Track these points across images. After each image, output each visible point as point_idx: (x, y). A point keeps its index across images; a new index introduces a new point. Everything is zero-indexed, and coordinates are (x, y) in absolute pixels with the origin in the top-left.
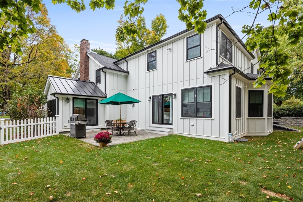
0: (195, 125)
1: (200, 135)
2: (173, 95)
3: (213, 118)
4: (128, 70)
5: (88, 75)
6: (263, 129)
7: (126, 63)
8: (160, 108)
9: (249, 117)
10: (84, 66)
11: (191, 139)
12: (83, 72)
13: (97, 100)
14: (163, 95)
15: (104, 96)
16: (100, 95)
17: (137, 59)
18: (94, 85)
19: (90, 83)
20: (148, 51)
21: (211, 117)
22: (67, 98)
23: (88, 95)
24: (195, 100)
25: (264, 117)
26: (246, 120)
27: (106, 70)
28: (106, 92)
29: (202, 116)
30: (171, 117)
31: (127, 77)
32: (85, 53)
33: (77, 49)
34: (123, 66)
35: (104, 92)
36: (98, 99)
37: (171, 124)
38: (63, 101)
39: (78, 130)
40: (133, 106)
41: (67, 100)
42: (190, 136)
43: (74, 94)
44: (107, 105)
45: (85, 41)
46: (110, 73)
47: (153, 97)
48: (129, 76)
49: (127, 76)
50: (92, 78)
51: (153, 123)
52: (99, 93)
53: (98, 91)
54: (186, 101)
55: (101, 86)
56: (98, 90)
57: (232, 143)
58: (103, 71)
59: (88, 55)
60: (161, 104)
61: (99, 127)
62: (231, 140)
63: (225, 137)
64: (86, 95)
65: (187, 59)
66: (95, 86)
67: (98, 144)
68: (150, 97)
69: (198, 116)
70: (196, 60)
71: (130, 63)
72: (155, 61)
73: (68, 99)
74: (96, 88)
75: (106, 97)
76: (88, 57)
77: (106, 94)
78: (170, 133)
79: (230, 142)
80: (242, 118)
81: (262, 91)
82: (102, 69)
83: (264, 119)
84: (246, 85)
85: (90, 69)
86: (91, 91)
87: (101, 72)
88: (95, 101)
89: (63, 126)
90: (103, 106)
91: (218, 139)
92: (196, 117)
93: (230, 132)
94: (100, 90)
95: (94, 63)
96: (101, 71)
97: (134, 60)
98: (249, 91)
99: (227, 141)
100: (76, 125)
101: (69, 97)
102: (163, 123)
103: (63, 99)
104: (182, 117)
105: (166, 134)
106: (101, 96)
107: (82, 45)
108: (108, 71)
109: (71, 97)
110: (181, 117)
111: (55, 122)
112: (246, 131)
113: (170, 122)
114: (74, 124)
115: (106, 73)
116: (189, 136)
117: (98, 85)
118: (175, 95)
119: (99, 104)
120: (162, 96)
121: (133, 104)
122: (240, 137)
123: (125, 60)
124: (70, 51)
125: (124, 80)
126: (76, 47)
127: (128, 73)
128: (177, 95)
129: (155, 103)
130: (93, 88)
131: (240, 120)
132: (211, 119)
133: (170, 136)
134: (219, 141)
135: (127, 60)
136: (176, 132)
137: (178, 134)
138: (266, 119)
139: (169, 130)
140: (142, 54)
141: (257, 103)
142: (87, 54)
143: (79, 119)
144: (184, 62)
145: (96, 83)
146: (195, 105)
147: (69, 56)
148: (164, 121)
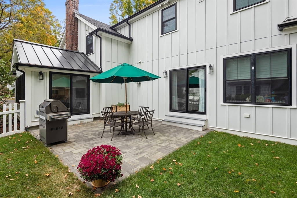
0: (253, 116)
2: (207, 69)
4: (131, 36)
5: (77, 44)
7: (128, 27)
10: (70, 31)
12: (70, 39)
13: (88, 76)
14: (188, 69)
15: (99, 71)
16: (92, 69)
17: (145, 20)
18: (84, 56)
19: (79, 54)
20: (162, 6)
22: (39, 73)
23: (75, 68)
24: (253, 75)
27: (101, 34)
28: (101, 65)
31: (129, 46)
32: (72, 13)
34: (124, 32)
35: (98, 65)
36: (90, 75)
37: (204, 113)
38: (33, 77)
39: (52, 129)
40: (139, 85)
41: (40, 76)
42: (244, 135)
43: (52, 66)
44: (103, 84)
46: (107, 39)
47: (171, 71)
48: (132, 44)
49: (129, 44)
50: (82, 47)
51: (171, 110)
52: (91, 66)
53: (90, 65)
55: (94, 58)
56: (90, 63)
58: (96, 35)
59: (77, 16)
61: (92, 116)
64: (71, 68)
65: (235, 9)
66: (85, 58)
70: (254, 7)
71: (134, 27)
72: (175, 19)
73: (41, 74)
74: (87, 60)
75: (101, 72)
76: (77, 19)
77: (101, 69)
78: (204, 128)
82: (96, 31)
85: (79, 36)
86: (81, 64)
87: (94, 37)
88: (85, 78)
89: (33, 118)
90: (97, 86)
94: (92, 62)
95: (84, 25)
96: (95, 35)
97: (140, 22)
101: (43, 70)
102: (187, 111)
103: (32, 74)
104: (225, 102)
105: (200, 130)
106: (95, 70)
107: (68, 3)
108: (104, 34)
109: (47, 71)
110: (222, 103)
111: (18, 111)
113: (201, 110)
114: (44, 118)
115: (101, 38)
118: (211, 67)
119: (91, 81)
120: (186, 70)
121: (139, 82)
123: (127, 23)
124: (59, 25)
125: (125, 50)
127: (131, 39)
128: (214, 68)
129: (174, 78)
130: (83, 60)
132: (290, 108)
135: (130, 22)
136: (213, 126)
139: (203, 123)
140: (153, 11)
142: (75, 15)
143: (54, 109)
144: (229, 15)
145: (88, 53)
146: (253, 84)
147: (58, 31)
148: (190, 108)
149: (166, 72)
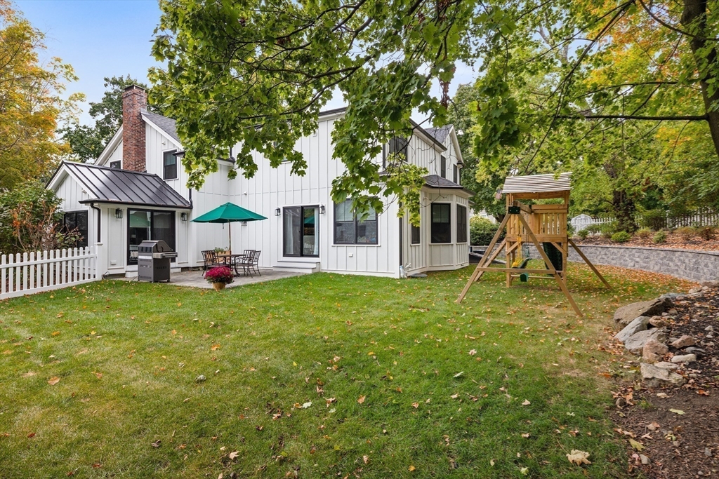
0: (354, 256)
1: (361, 271)
2: (320, 209)
3: (379, 245)
5: (144, 160)
6: (451, 260)
8: (298, 229)
9: (432, 242)
11: (348, 276)
13: (173, 213)
14: (302, 207)
15: (188, 206)
16: (179, 204)
19: (149, 178)
21: (377, 244)
23: (147, 202)
24: (355, 217)
25: (452, 243)
26: (428, 247)
28: (190, 197)
29: (365, 242)
30: (316, 246)
32: (136, 114)
33: (60, 69)
35: (187, 199)
36: (175, 211)
37: (318, 256)
38: (110, 214)
39: (157, 268)
40: (244, 225)
41: (117, 213)
42: (348, 273)
43: (132, 202)
45: (138, 90)
47: (285, 209)
49: (230, 166)
50: (154, 166)
51: (285, 255)
52: (177, 199)
53: (172, 196)
54: (341, 219)
56: (173, 192)
57: (404, 278)
59: (144, 118)
60: (300, 219)
61: (177, 266)
62: (402, 275)
63: (395, 272)
64: (153, 203)
66: (163, 185)
67: (212, 286)
68: (278, 210)
69: (358, 241)
73: (117, 211)
75: (191, 208)
76: (144, 123)
77: (191, 202)
78: (316, 271)
79: (401, 278)
80: (420, 244)
81: (449, 205)
83: (452, 245)
84: (428, 195)
85: (147, 148)
89: (110, 264)
91: (385, 275)
92: (356, 243)
93: (401, 264)
94: (175, 191)
95: (159, 137)
98: (433, 204)
99: (397, 276)
100: (154, 259)
102: (302, 255)
103: (109, 211)
104: (335, 243)
105: (310, 272)
106: (182, 205)
109: (121, 207)
110: (333, 245)
111: (95, 255)
112: (428, 264)
113: (315, 253)
114: (150, 258)
116: (345, 273)
117: (170, 183)
118: (323, 207)
120: (300, 209)
121: (244, 222)
122: (418, 272)
125: (224, 174)
126: (57, 63)
127: (233, 161)
128: (326, 208)
129: (289, 217)
131: (417, 248)
132: (377, 247)
133: (315, 274)
134: (387, 278)
136: (325, 268)
137: (329, 272)
138: (455, 246)
139: (314, 266)
141: (443, 222)
142: (141, 116)
143: (160, 249)
145: (166, 178)
146: (355, 225)
148: (305, 252)
149: (279, 210)
